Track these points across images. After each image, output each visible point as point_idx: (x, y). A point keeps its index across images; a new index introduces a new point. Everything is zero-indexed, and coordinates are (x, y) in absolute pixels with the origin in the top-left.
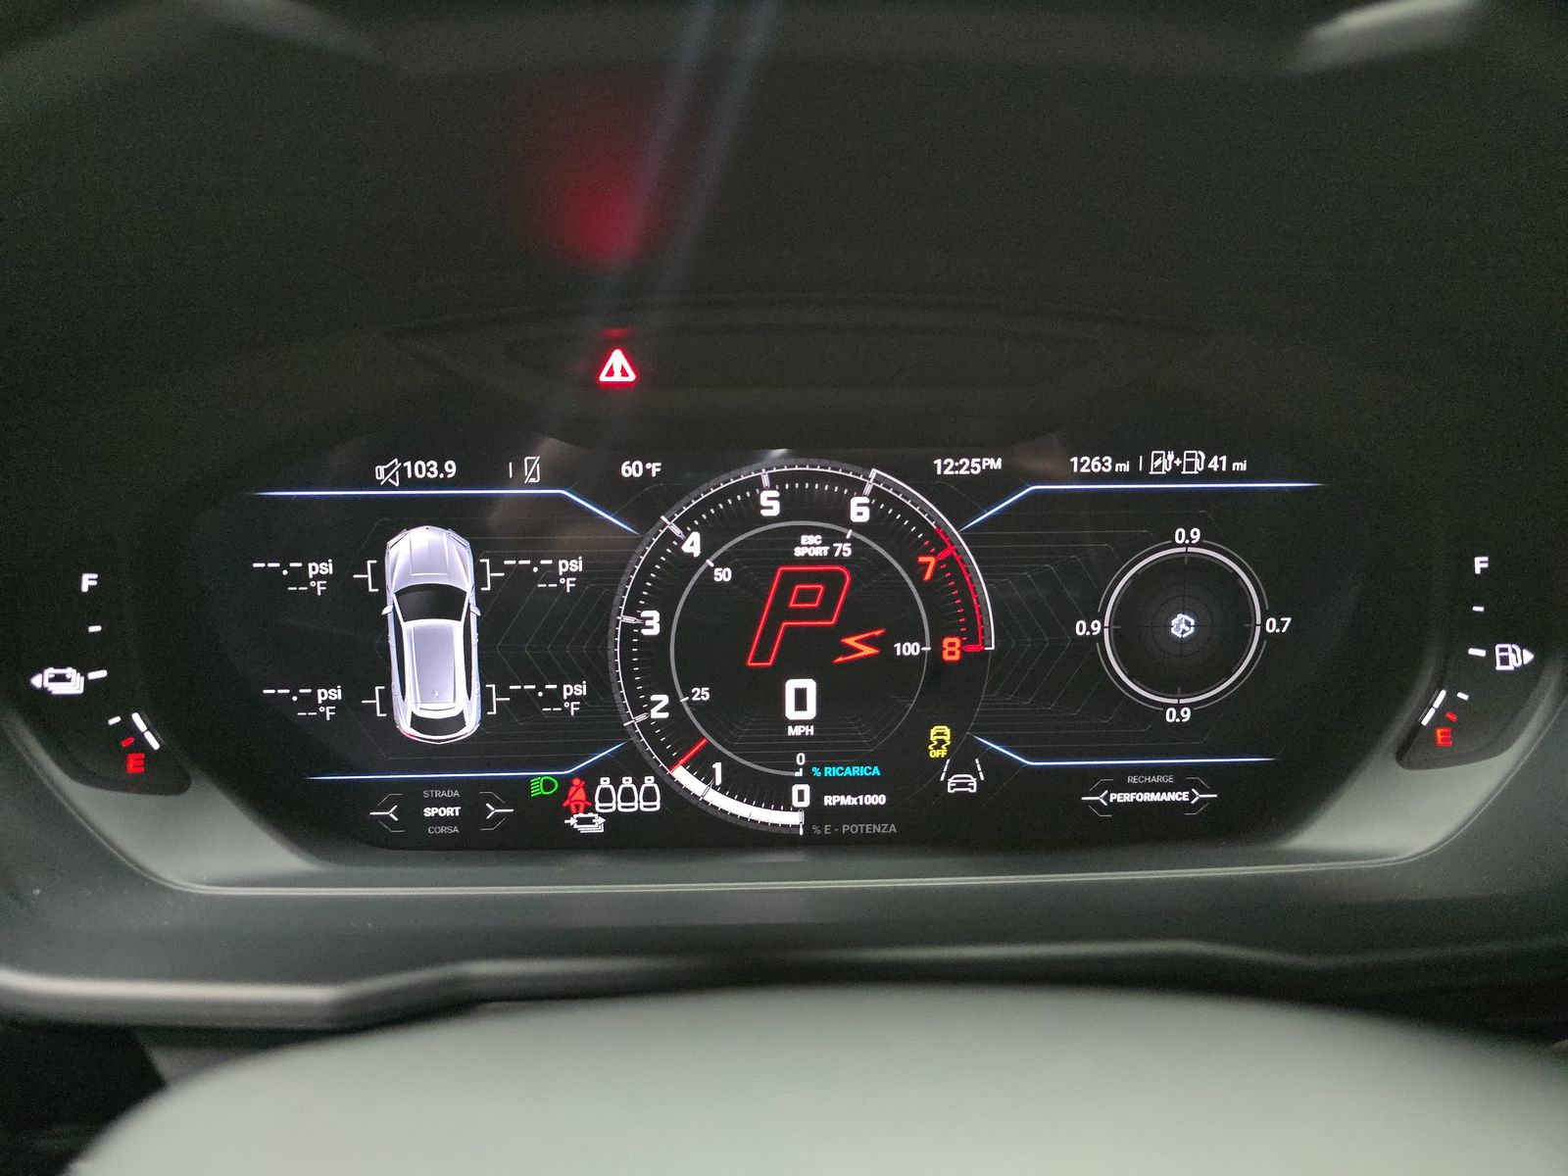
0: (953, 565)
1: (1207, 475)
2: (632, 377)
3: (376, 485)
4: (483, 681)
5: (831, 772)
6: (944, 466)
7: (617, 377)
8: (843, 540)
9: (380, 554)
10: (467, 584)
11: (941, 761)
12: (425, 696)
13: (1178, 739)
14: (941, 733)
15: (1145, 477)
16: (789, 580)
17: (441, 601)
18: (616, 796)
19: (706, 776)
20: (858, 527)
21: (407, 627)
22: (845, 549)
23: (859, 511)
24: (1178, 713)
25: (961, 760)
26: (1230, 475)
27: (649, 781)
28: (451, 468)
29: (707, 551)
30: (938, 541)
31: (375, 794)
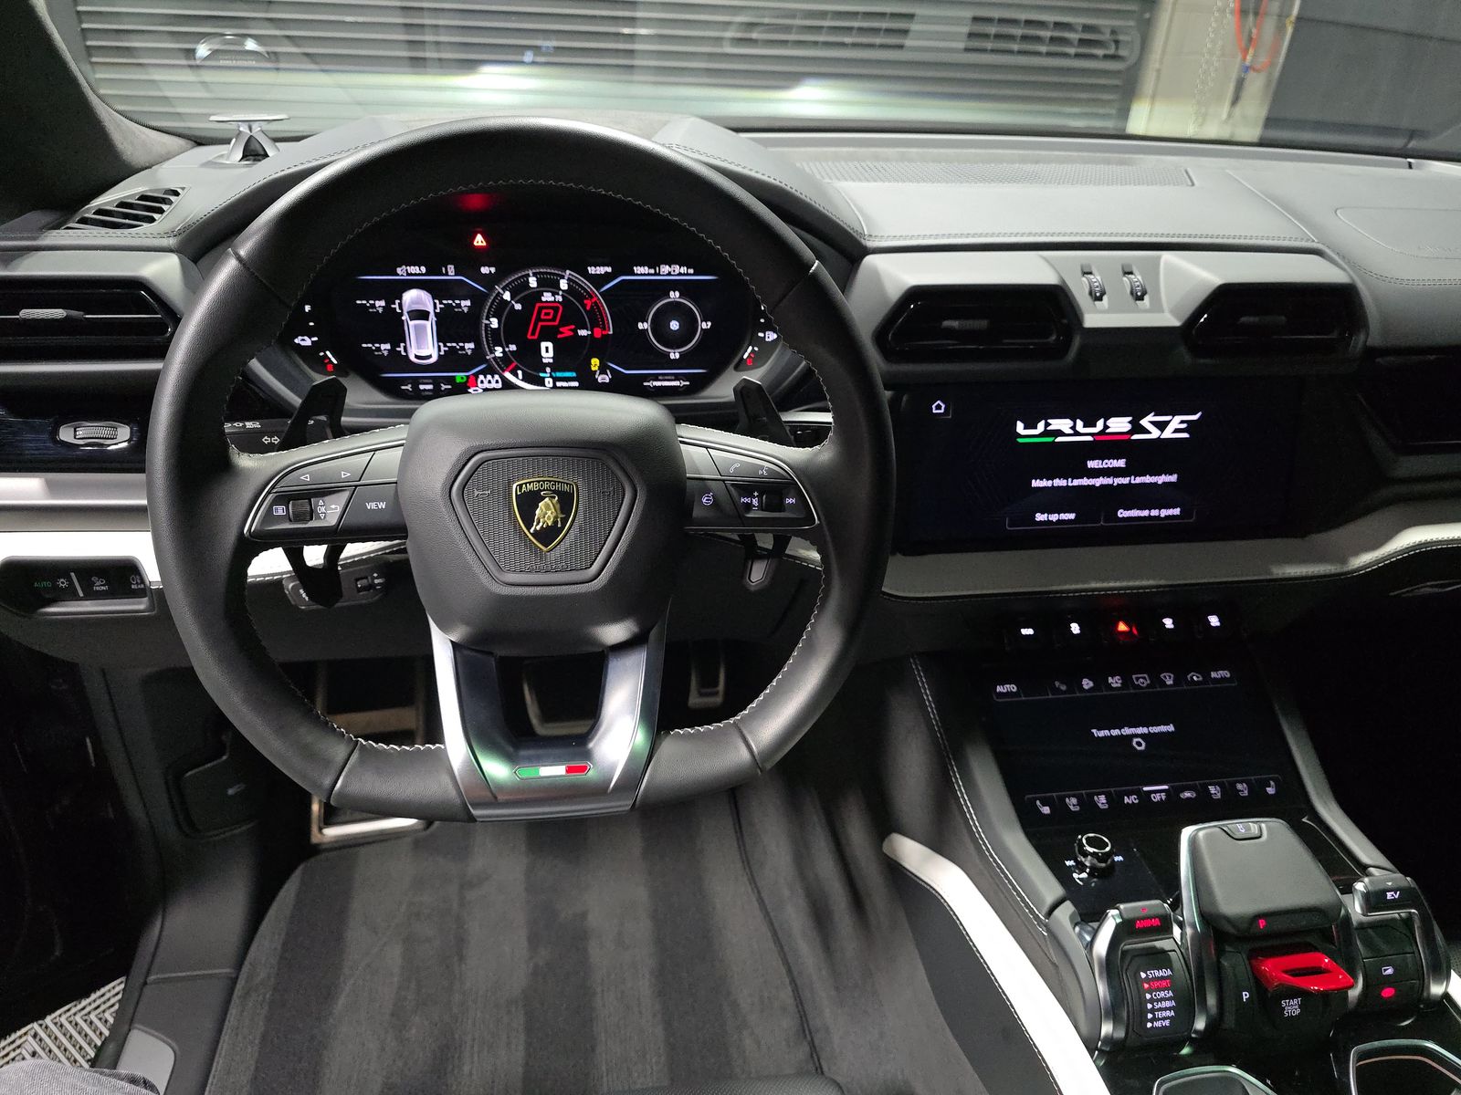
0: (597, 304)
1: (680, 274)
2: (484, 244)
3: (398, 275)
4: (438, 342)
5: (559, 374)
6: (592, 270)
7: (480, 244)
8: (558, 294)
9: (400, 299)
10: (430, 309)
11: (596, 371)
12: (419, 347)
13: (674, 365)
14: (595, 363)
15: (659, 274)
16: (541, 309)
17: (423, 315)
18: (486, 382)
19: (516, 375)
20: (563, 291)
21: (412, 323)
22: (559, 298)
23: (564, 285)
24: (675, 355)
25: (603, 370)
26: (688, 274)
27: (497, 377)
28: (423, 269)
29: (512, 299)
30: (591, 296)
31: (404, 381)
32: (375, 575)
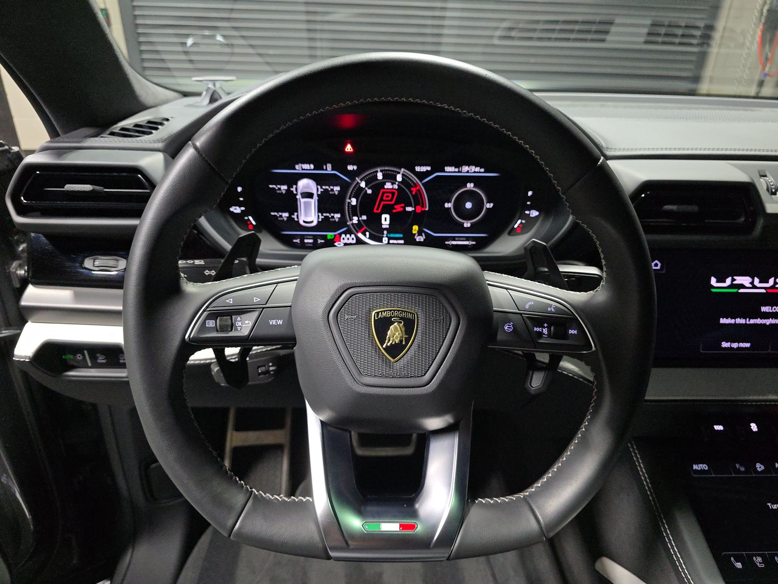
0: (419, 191)
1: (475, 172)
2: (352, 150)
3: (296, 169)
4: (319, 212)
5: (392, 235)
6: (418, 169)
7: (349, 150)
8: (395, 184)
9: (296, 184)
10: (315, 192)
11: (415, 234)
12: (306, 215)
13: (467, 230)
14: (415, 228)
15: (461, 172)
16: (384, 193)
17: (310, 195)
18: (346, 239)
19: (365, 235)
20: (399, 182)
21: (303, 200)
22: (396, 187)
23: (399, 178)
24: (467, 224)
25: (420, 233)
26: (480, 172)
27: (353, 236)
28: (312, 166)
29: (366, 186)
30: (416, 185)
31: (295, 236)
32: (271, 364)
